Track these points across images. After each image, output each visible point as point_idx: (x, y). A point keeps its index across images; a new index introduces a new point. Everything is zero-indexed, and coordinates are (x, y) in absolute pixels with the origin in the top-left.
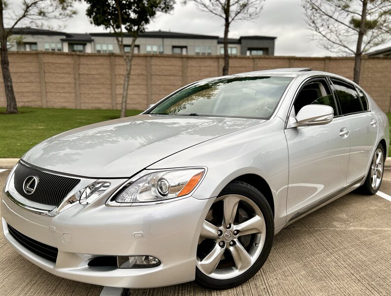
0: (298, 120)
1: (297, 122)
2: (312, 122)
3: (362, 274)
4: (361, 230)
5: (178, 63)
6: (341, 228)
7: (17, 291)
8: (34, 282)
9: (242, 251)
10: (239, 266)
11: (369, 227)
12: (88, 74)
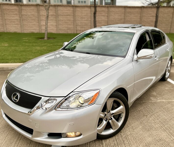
0: (138, 57)
1: (138, 58)
2: (144, 57)
3: (166, 126)
4: (163, 102)
5: (71, 9)
6: (154, 100)
7: (13, 144)
8: (20, 138)
9: (115, 122)
10: (114, 128)
11: (166, 100)
12: (26, 15)
